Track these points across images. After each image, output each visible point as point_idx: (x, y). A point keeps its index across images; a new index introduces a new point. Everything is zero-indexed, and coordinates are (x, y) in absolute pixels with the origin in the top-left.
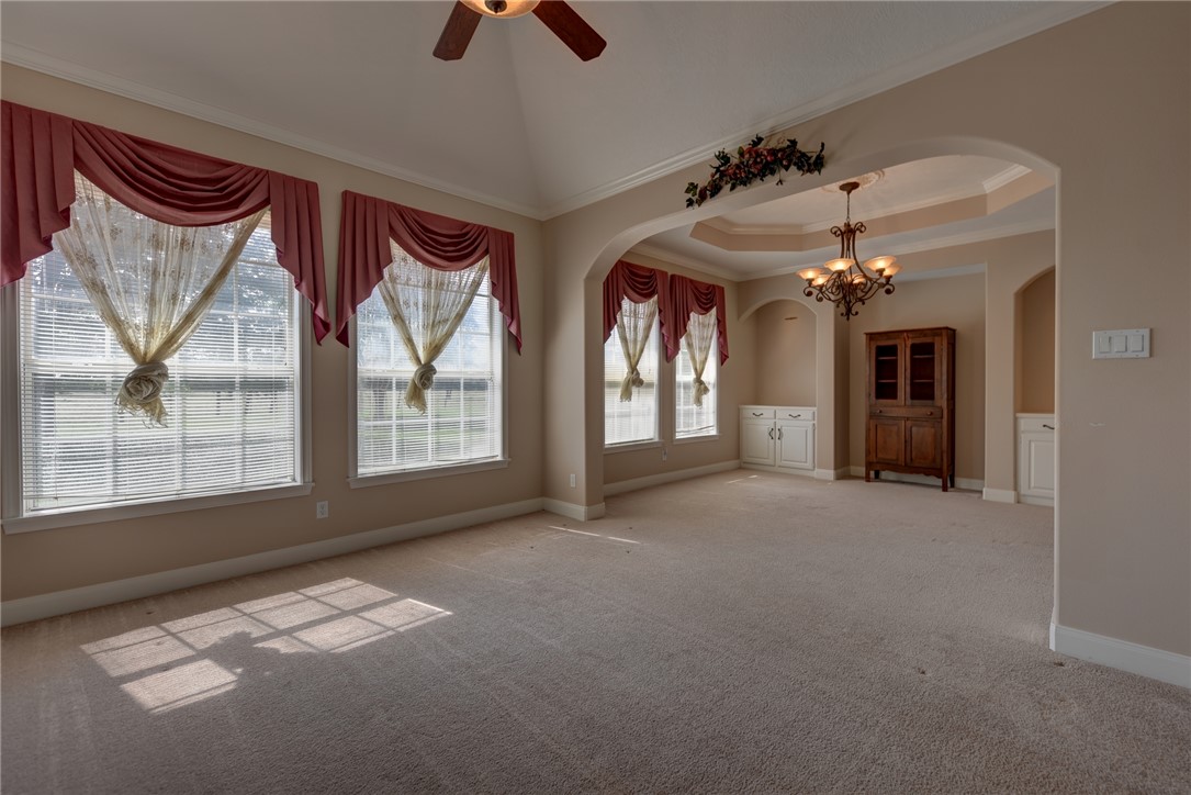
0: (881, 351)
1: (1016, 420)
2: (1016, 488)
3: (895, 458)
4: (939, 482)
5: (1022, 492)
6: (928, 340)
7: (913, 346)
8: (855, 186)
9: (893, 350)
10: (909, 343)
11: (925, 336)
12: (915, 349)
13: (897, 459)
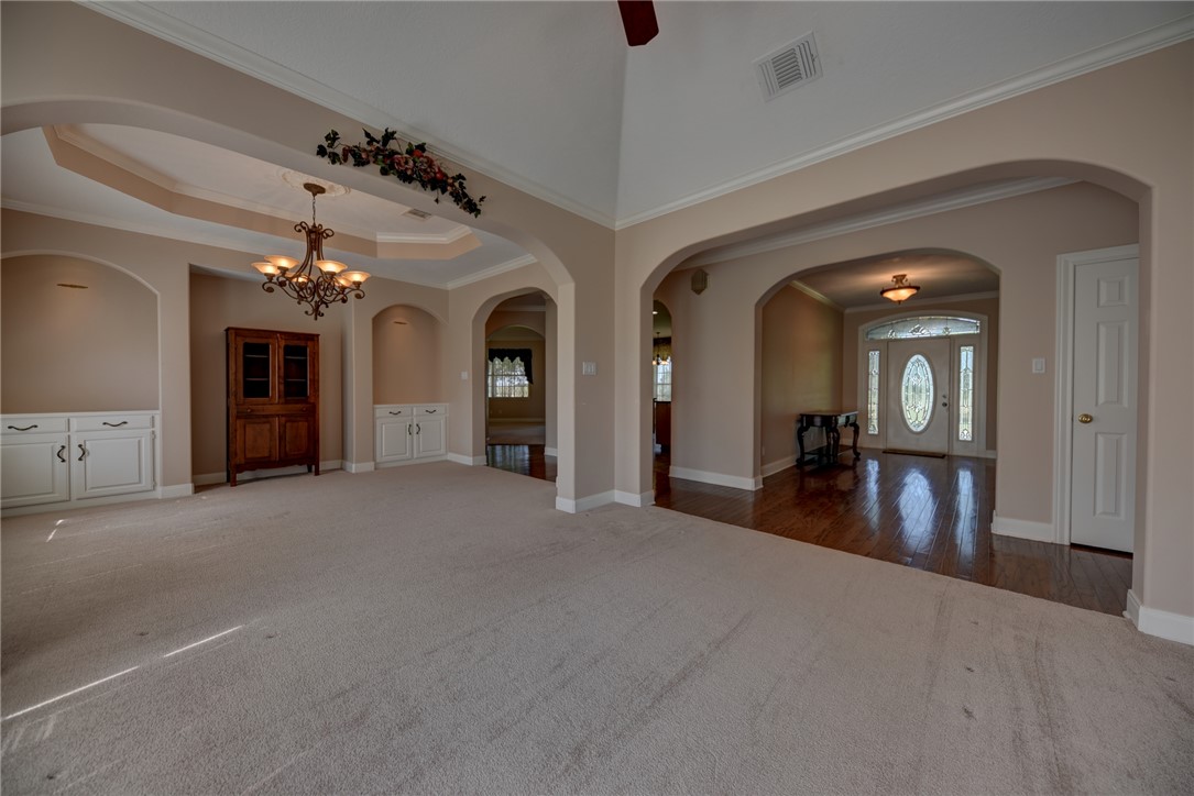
0: (248, 348)
1: (374, 409)
2: (374, 460)
3: (267, 455)
4: (304, 469)
5: (378, 461)
6: (302, 343)
7: (286, 348)
8: (322, 190)
9: (264, 349)
10: (283, 343)
11: (299, 339)
12: (288, 350)
13: (270, 457)
